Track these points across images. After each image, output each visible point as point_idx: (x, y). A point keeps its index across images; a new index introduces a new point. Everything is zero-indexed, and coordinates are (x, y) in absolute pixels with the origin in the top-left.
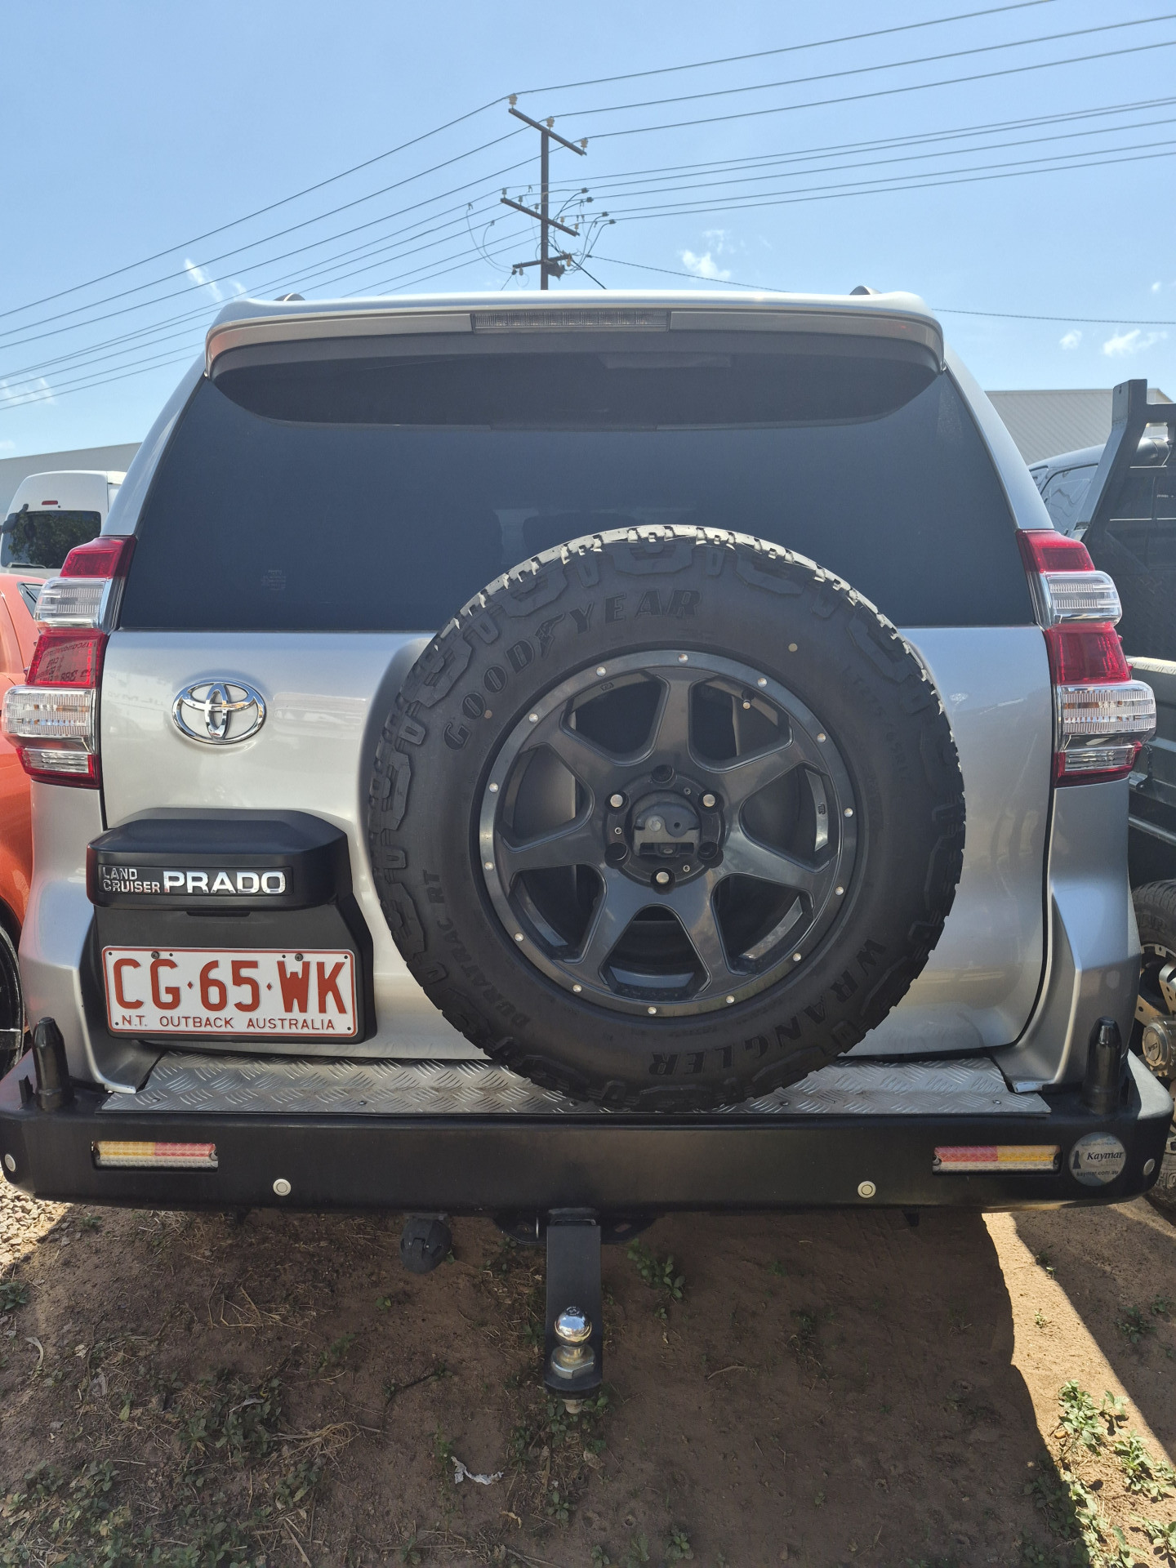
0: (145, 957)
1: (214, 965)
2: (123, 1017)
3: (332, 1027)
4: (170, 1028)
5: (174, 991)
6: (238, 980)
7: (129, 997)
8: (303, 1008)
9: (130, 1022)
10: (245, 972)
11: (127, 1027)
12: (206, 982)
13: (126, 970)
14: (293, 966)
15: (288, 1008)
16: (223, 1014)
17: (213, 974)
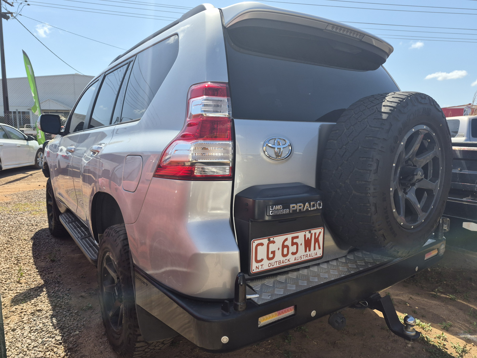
0: (265, 241)
1: (286, 240)
2: (256, 267)
3: (317, 255)
4: (271, 267)
5: (273, 253)
6: (293, 244)
7: (259, 259)
8: (310, 250)
9: (258, 268)
10: (295, 241)
11: (257, 270)
12: (284, 246)
13: (259, 247)
14: (308, 235)
15: (306, 251)
16: (287, 258)
17: (285, 244)
